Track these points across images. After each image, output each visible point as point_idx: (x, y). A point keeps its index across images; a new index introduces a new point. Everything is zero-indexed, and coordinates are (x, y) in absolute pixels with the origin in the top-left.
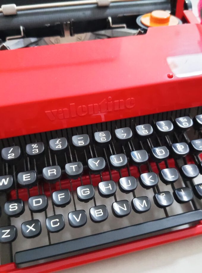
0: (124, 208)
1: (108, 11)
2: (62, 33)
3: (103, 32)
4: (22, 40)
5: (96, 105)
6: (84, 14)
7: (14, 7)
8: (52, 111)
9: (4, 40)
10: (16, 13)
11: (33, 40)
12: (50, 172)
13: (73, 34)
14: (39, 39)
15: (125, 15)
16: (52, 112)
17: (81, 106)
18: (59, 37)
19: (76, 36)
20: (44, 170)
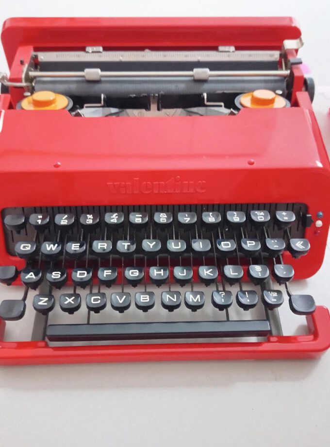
0: (174, 298)
1: (206, 86)
2: (149, 106)
3: (195, 110)
4: (101, 109)
5: (163, 184)
6: (176, 87)
7: (98, 73)
8: (115, 183)
9: (82, 107)
10: (99, 80)
11: (114, 110)
12: (101, 246)
13: (160, 108)
14: (121, 110)
15: (225, 92)
16: (114, 185)
17: (145, 183)
18: (143, 111)
19: (164, 111)
20: (95, 243)
